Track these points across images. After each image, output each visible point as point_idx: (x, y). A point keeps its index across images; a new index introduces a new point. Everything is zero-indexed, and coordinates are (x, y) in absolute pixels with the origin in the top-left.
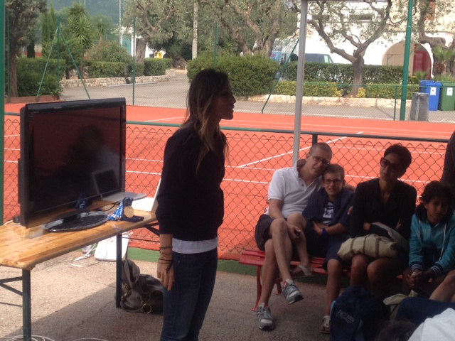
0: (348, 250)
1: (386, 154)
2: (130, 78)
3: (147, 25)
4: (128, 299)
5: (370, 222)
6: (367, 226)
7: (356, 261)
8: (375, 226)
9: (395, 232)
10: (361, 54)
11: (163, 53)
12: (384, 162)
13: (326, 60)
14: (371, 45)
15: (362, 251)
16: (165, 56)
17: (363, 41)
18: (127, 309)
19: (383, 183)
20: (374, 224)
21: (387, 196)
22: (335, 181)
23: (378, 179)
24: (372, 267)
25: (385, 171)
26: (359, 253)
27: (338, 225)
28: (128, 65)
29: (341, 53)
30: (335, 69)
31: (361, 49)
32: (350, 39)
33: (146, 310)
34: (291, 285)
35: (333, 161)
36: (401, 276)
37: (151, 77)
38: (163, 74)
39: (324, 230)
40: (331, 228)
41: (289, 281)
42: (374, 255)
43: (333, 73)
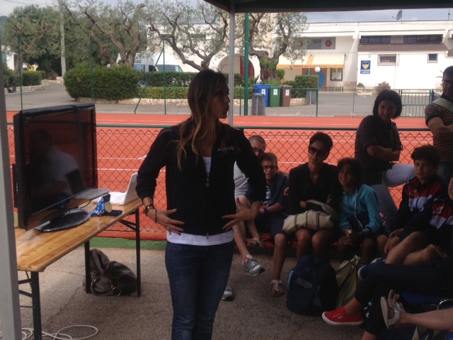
0: (292, 225)
1: (311, 142)
2: (11, 89)
3: (23, 44)
4: (98, 285)
5: (305, 200)
6: (303, 204)
7: (301, 235)
8: (310, 203)
9: (328, 206)
10: (207, 64)
11: (35, 67)
12: (311, 149)
13: (177, 70)
14: (214, 57)
15: (305, 226)
16: (37, 69)
17: (208, 54)
18: (97, 293)
19: (312, 166)
20: (308, 201)
21: (316, 177)
22: (272, 167)
23: (307, 164)
24: (315, 238)
25: (314, 157)
26: (302, 227)
27: (277, 204)
28: (9, 77)
29: (191, 63)
30: (184, 76)
31: (207, 60)
32: (197, 53)
33: (115, 293)
34: (252, 260)
35: (267, 151)
36: (336, 244)
37: (30, 87)
38: (40, 84)
39: (265, 209)
40: (271, 207)
41: (249, 256)
42: (315, 228)
43: (184, 80)
